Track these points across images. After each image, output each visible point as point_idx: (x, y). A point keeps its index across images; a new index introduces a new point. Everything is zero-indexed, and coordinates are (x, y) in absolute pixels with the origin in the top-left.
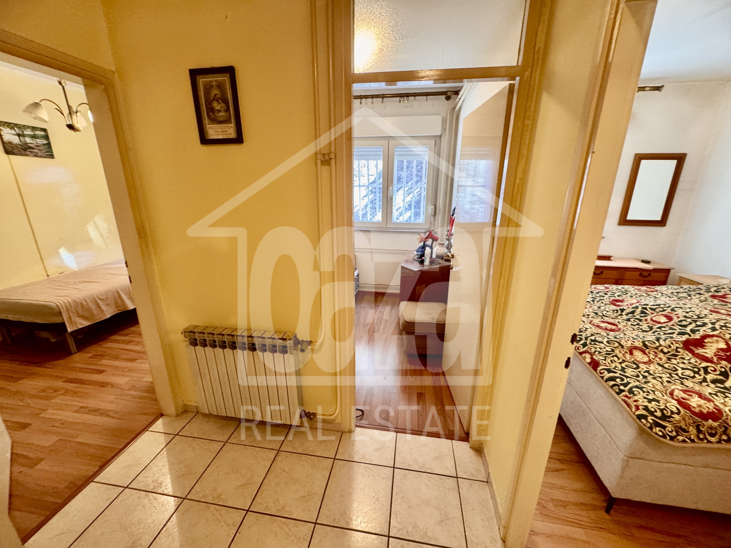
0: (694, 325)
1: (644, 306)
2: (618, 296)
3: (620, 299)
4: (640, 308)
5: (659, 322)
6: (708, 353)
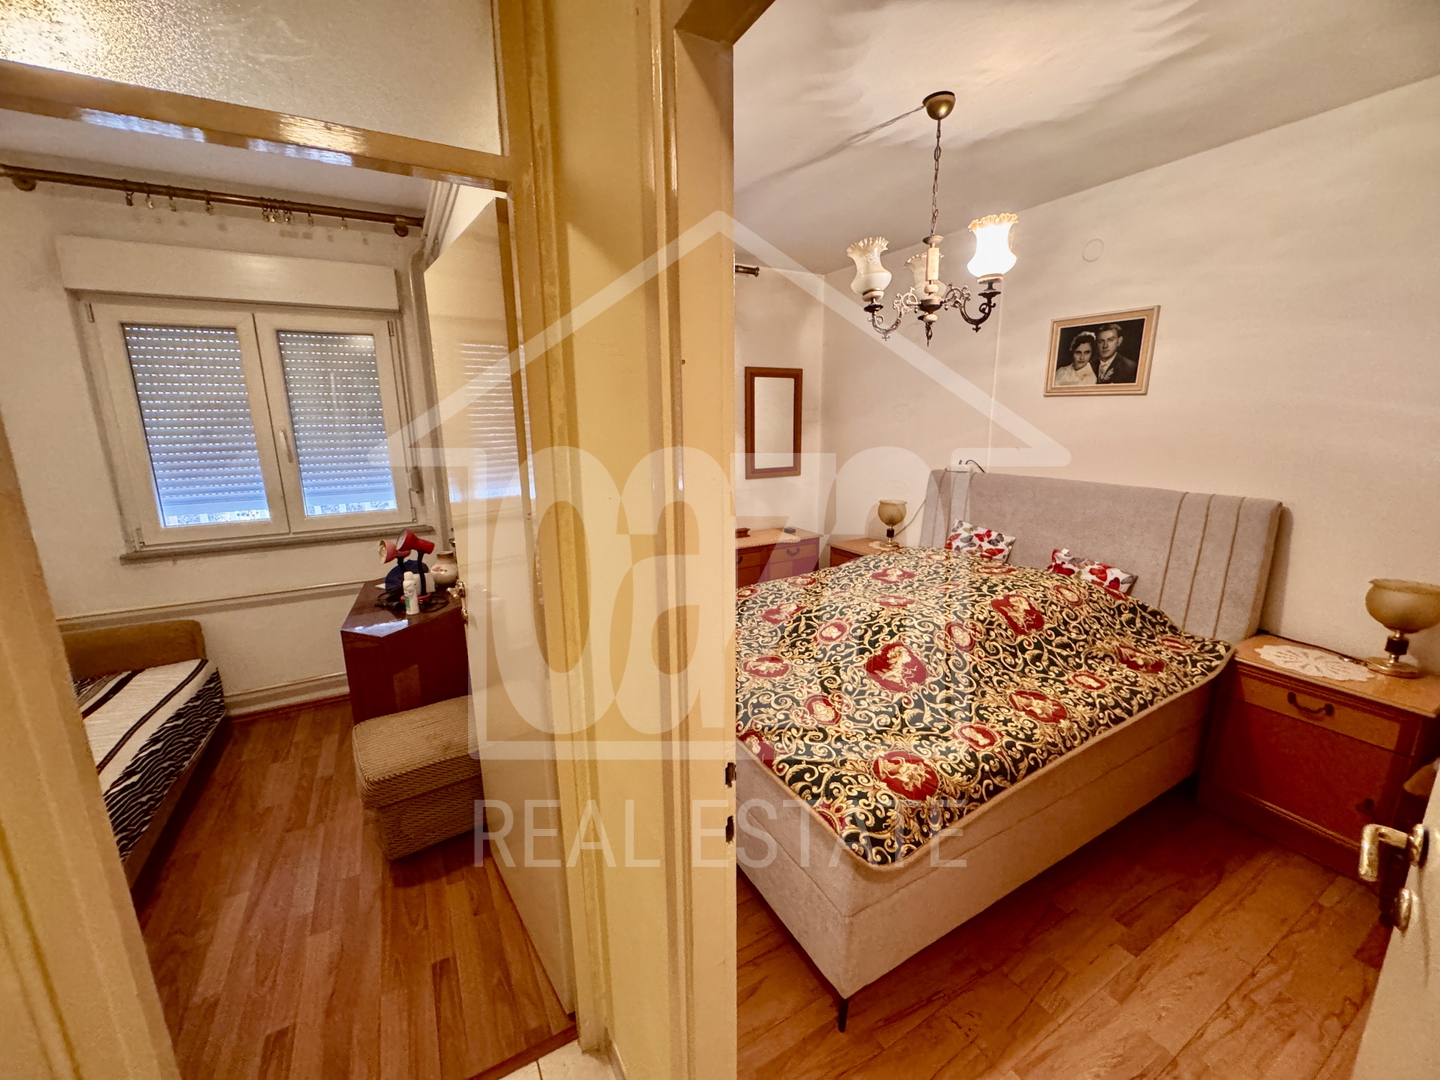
0: (870, 633)
1: (807, 615)
2: (772, 603)
3: (775, 607)
4: (803, 619)
5: (831, 639)
6: (896, 675)
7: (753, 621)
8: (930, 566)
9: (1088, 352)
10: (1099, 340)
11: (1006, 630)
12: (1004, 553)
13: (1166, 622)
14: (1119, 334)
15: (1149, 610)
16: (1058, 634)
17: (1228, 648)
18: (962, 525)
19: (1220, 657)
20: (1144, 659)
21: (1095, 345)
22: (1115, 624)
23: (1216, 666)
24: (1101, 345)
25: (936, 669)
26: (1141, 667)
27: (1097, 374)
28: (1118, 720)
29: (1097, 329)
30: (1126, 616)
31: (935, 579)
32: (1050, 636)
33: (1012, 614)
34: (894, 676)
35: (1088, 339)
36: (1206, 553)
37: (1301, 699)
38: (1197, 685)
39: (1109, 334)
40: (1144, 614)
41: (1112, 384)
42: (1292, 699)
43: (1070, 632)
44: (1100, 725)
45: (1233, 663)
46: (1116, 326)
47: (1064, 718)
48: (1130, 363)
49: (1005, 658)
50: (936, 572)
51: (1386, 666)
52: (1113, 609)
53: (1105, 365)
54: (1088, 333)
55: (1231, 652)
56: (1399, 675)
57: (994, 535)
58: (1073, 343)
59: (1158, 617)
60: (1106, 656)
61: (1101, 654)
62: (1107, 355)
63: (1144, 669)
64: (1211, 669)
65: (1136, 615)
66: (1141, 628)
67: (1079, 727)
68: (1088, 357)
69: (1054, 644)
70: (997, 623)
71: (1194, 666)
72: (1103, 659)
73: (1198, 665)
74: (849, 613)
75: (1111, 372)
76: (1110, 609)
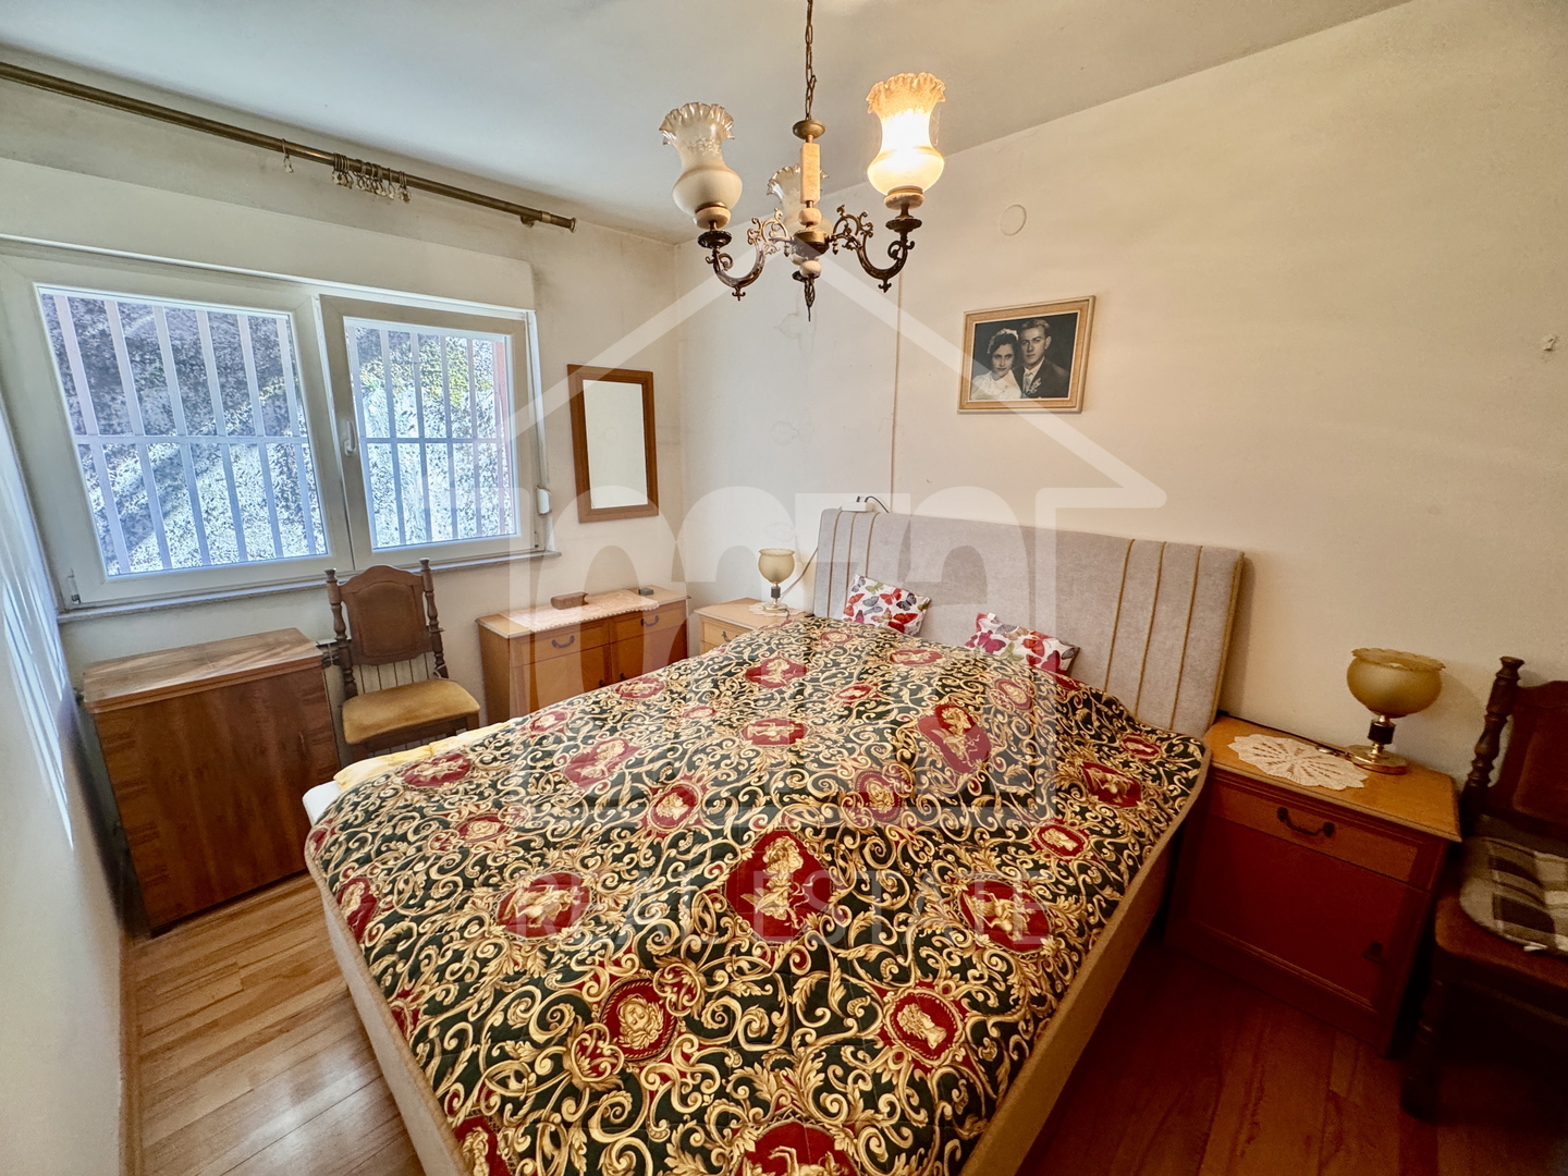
1: (635, 771)
2: (585, 740)
3: (589, 749)
4: (628, 778)
5: (672, 823)
6: (780, 902)
7: (548, 782)
8: (828, 652)
9: (1009, 356)
10: (1022, 341)
11: (942, 770)
12: (916, 620)
13: (1122, 712)
14: (1047, 333)
15: (1104, 699)
16: (1011, 761)
17: (1202, 750)
18: (864, 582)
19: (1196, 764)
20: (1117, 784)
21: (1017, 345)
22: (1071, 728)
23: (1196, 777)
24: (1025, 348)
25: (844, 871)
26: (1115, 796)
27: (1021, 385)
28: (1109, 909)
29: (1020, 325)
30: (1081, 712)
31: (834, 676)
32: (1000, 766)
33: (949, 740)
34: (774, 905)
35: (1009, 339)
36: (1160, 617)
37: (1294, 814)
38: (1183, 813)
39: (1035, 333)
40: (1099, 706)
41: (1040, 399)
42: (1283, 815)
43: (1023, 755)
44: (1091, 927)
45: (1213, 771)
46: (1042, 322)
47: (1045, 933)
48: (1060, 371)
49: (945, 820)
50: (836, 664)
51: (1370, 759)
52: (1065, 705)
53: (1031, 374)
54: (1009, 331)
55: (1207, 753)
56: (1386, 771)
57: (904, 596)
58: (992, 343)
59: (1114, 707)
60: (1072, 786)
61: (1066, 785)
62: (1033, 360)
63: (1119, 800)
64: (1190, 783)
65: (1091, 709)
66: (1099, 728)
67: (1068, 945)
68: (1009, 362)
69: (1006, 779)
70: (929, 760)
71: (1171, 782)
72: (1068, 791)
73: (1176, 779)
74: (703, 762)
75: (1037, 383)
76: (1062, 705)
